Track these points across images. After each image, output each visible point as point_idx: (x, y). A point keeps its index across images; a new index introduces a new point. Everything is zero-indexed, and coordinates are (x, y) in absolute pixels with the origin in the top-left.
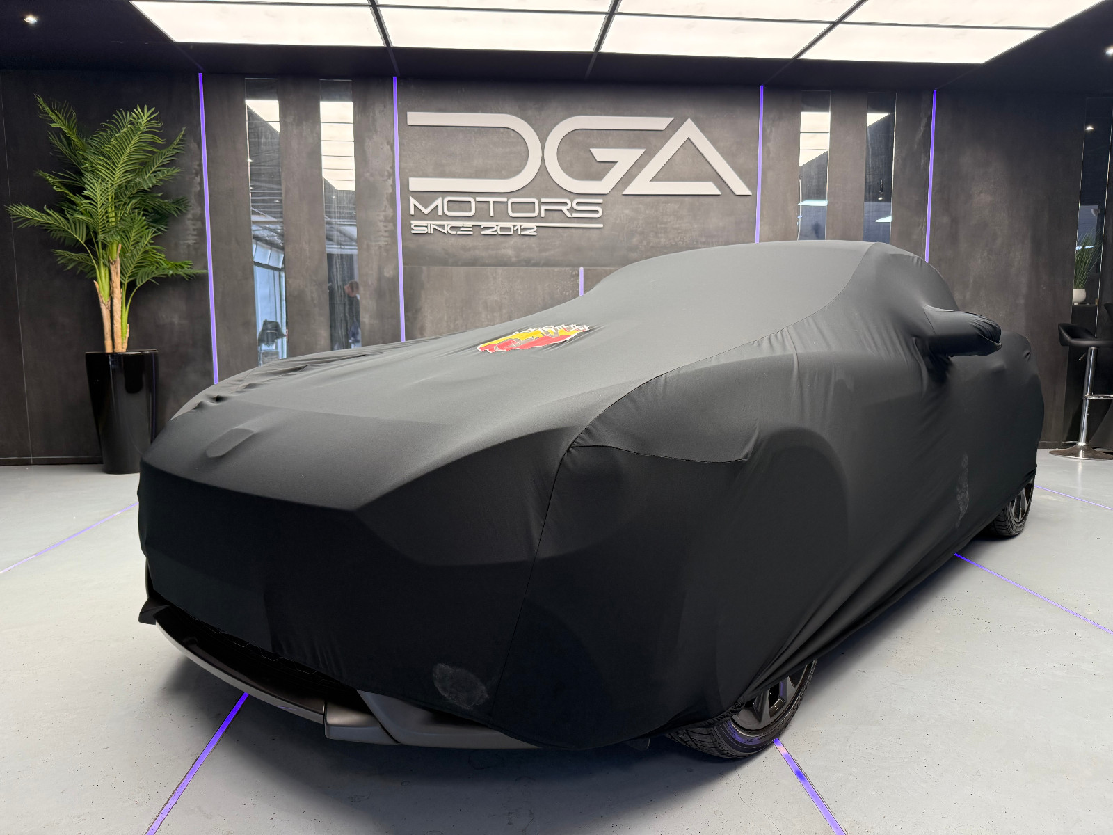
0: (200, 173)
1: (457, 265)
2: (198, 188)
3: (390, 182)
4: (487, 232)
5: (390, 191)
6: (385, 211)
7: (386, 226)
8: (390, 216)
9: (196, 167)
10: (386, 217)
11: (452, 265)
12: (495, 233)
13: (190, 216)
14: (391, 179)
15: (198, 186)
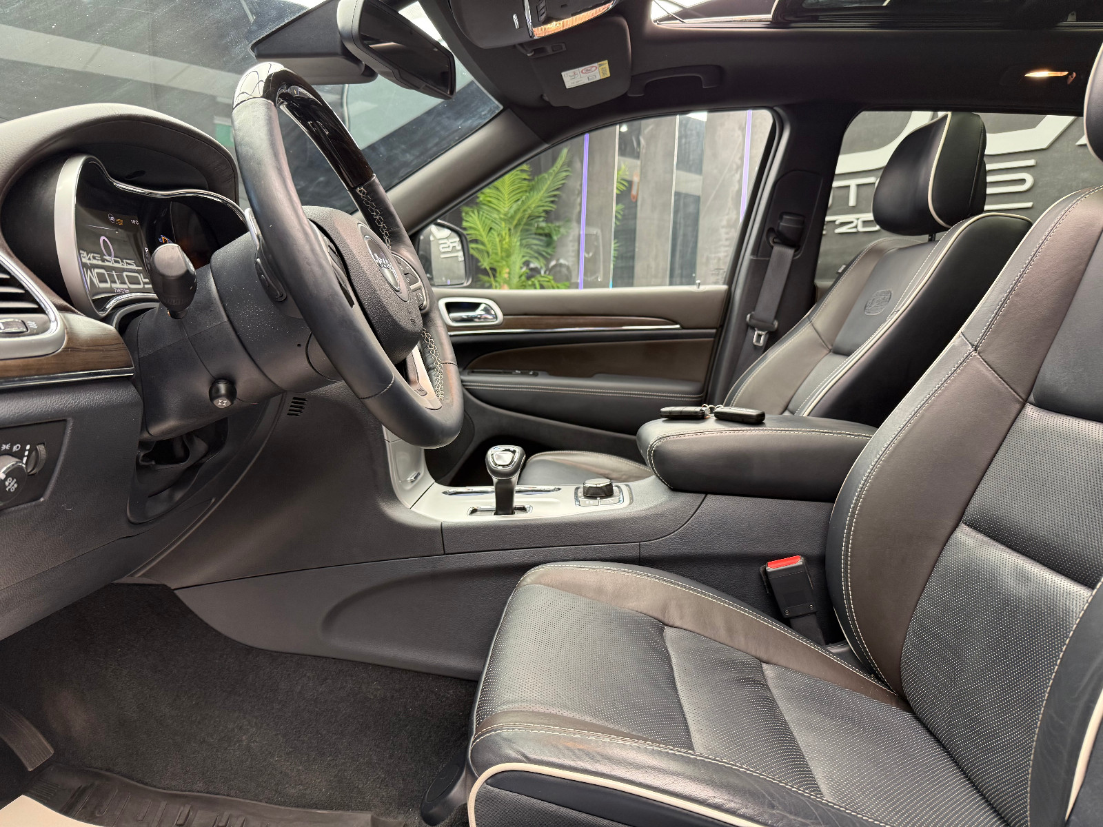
0: (580, 192)
2: (578, 209)
3: (737, 176)
5: (737, 187)
6: (728, 214)
7: (727, 233)
9: (579, 187)
10: (728, 221)
12: (854, 230)
13: (571, 238)
14: (739, 173)
15: (578, 206)
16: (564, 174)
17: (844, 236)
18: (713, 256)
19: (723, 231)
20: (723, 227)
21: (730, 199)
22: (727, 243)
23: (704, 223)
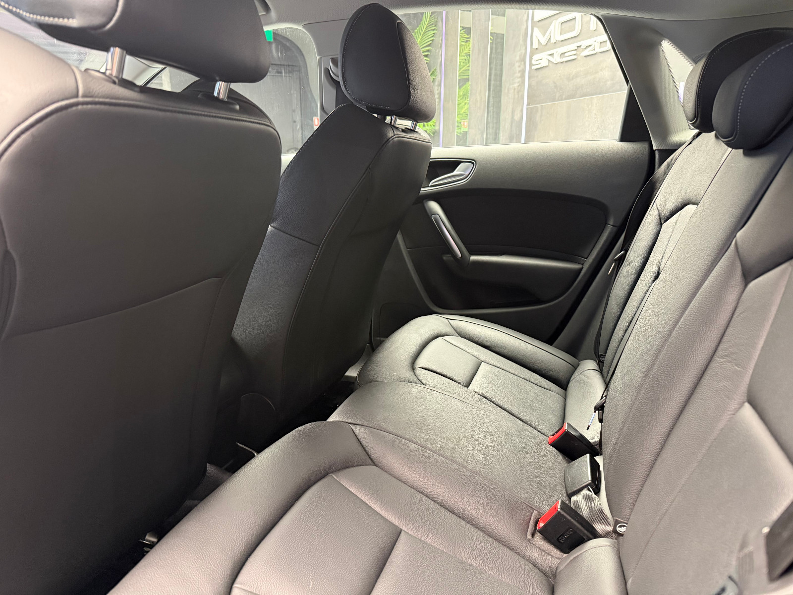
0: (441, 46)
1: (562, 100)
2: (440, 59)
3: (526, 16)
4: (586, 53)
5: (525, 26)
6: (520, 50)
7: (519, 66)
8: (523, 53)
9: (440, 42)
10: (520, 56)
11: (558, 100)
13: (436, 83)
14: (527, 13)
15: (440, 57)
16: (433, 32)
17: (588, 58)
18: (511, 87)
19: (517, 64)
20: (517, 62)
21: (521, 37)
22: (519, 75)
23: (506, 60)
